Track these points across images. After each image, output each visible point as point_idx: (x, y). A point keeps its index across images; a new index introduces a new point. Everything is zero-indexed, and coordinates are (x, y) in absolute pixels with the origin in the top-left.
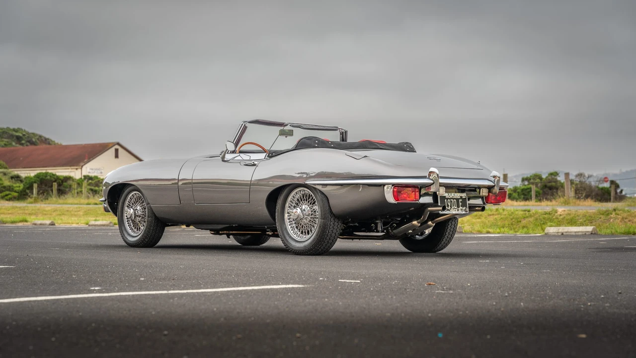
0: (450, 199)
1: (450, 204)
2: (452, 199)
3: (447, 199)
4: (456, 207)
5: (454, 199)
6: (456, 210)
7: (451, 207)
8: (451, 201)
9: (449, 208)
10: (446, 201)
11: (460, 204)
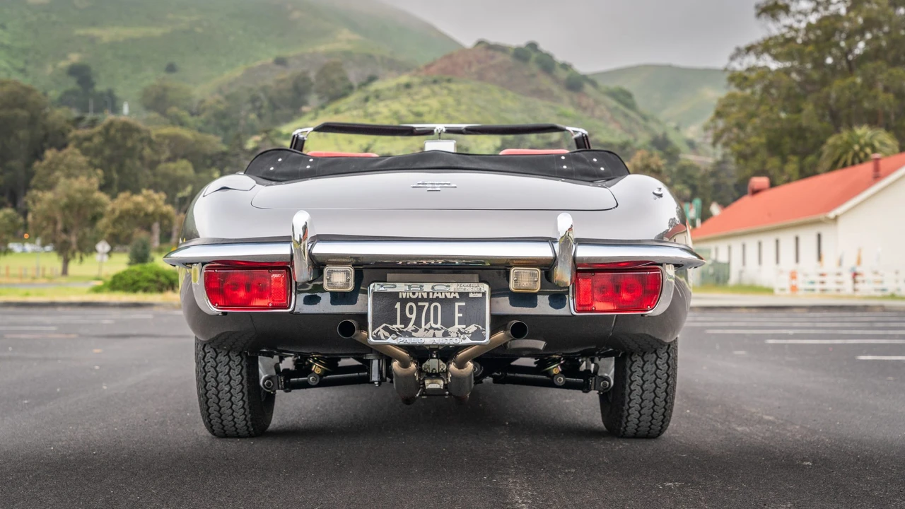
0: (416, 301)
1: (413, 317)
2: (423, 300)
3: (404, 302)
4: (439, 326)
5: (431, 301)
6: (439, 333)
7: (418, 323)
8: (420, 309)
9: (411, 327)
10: (398, 306)
11: (457, 315)
